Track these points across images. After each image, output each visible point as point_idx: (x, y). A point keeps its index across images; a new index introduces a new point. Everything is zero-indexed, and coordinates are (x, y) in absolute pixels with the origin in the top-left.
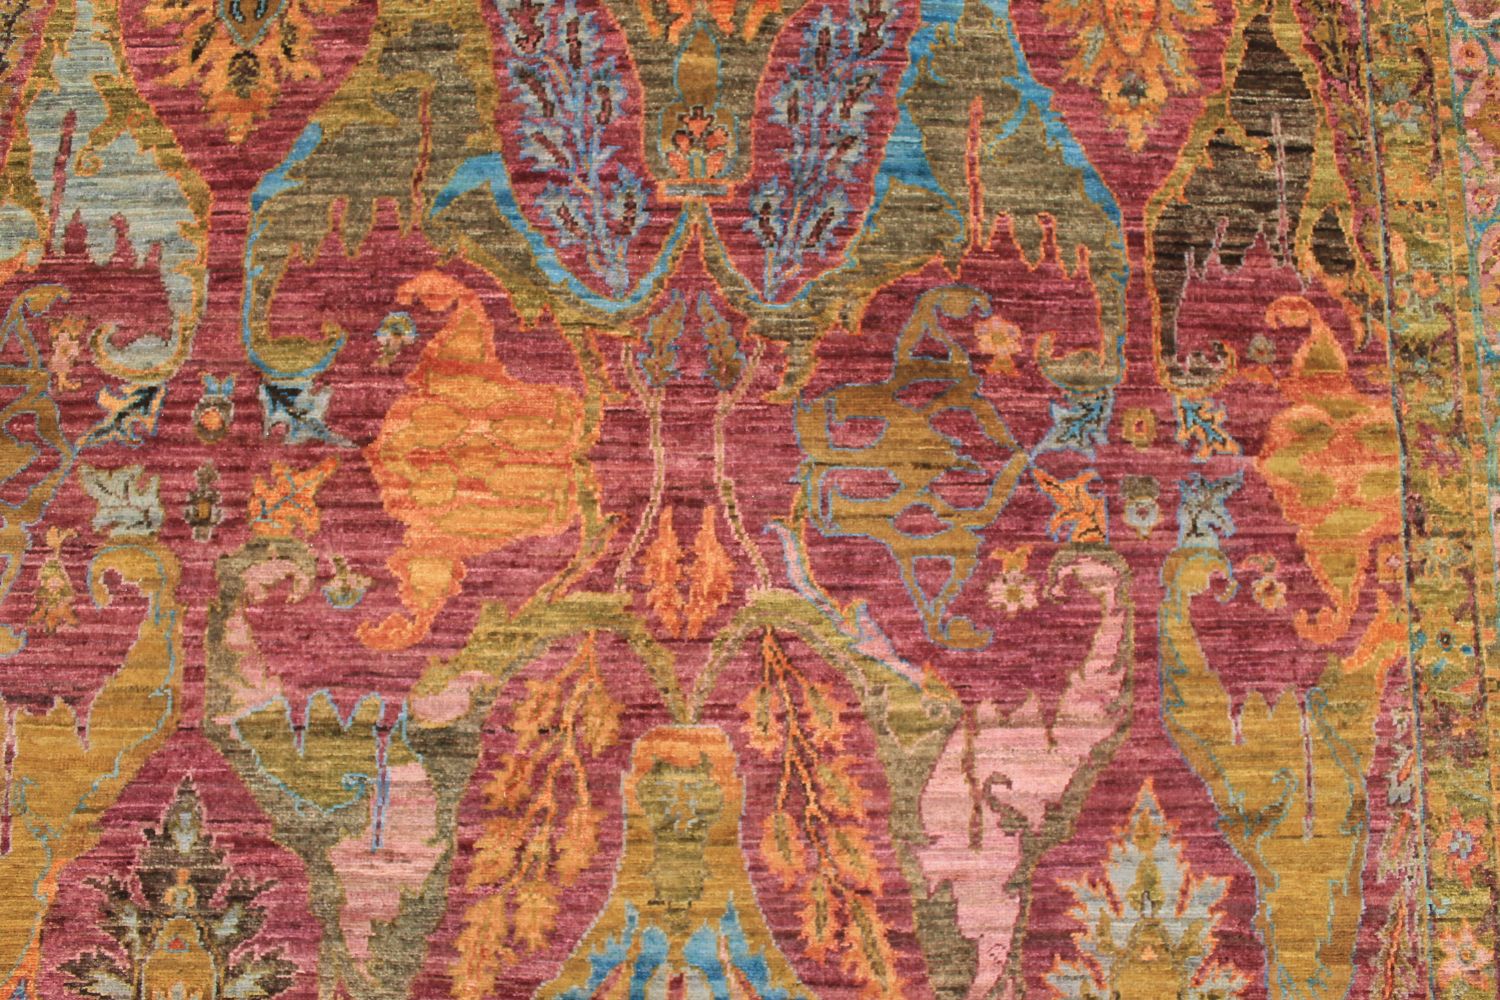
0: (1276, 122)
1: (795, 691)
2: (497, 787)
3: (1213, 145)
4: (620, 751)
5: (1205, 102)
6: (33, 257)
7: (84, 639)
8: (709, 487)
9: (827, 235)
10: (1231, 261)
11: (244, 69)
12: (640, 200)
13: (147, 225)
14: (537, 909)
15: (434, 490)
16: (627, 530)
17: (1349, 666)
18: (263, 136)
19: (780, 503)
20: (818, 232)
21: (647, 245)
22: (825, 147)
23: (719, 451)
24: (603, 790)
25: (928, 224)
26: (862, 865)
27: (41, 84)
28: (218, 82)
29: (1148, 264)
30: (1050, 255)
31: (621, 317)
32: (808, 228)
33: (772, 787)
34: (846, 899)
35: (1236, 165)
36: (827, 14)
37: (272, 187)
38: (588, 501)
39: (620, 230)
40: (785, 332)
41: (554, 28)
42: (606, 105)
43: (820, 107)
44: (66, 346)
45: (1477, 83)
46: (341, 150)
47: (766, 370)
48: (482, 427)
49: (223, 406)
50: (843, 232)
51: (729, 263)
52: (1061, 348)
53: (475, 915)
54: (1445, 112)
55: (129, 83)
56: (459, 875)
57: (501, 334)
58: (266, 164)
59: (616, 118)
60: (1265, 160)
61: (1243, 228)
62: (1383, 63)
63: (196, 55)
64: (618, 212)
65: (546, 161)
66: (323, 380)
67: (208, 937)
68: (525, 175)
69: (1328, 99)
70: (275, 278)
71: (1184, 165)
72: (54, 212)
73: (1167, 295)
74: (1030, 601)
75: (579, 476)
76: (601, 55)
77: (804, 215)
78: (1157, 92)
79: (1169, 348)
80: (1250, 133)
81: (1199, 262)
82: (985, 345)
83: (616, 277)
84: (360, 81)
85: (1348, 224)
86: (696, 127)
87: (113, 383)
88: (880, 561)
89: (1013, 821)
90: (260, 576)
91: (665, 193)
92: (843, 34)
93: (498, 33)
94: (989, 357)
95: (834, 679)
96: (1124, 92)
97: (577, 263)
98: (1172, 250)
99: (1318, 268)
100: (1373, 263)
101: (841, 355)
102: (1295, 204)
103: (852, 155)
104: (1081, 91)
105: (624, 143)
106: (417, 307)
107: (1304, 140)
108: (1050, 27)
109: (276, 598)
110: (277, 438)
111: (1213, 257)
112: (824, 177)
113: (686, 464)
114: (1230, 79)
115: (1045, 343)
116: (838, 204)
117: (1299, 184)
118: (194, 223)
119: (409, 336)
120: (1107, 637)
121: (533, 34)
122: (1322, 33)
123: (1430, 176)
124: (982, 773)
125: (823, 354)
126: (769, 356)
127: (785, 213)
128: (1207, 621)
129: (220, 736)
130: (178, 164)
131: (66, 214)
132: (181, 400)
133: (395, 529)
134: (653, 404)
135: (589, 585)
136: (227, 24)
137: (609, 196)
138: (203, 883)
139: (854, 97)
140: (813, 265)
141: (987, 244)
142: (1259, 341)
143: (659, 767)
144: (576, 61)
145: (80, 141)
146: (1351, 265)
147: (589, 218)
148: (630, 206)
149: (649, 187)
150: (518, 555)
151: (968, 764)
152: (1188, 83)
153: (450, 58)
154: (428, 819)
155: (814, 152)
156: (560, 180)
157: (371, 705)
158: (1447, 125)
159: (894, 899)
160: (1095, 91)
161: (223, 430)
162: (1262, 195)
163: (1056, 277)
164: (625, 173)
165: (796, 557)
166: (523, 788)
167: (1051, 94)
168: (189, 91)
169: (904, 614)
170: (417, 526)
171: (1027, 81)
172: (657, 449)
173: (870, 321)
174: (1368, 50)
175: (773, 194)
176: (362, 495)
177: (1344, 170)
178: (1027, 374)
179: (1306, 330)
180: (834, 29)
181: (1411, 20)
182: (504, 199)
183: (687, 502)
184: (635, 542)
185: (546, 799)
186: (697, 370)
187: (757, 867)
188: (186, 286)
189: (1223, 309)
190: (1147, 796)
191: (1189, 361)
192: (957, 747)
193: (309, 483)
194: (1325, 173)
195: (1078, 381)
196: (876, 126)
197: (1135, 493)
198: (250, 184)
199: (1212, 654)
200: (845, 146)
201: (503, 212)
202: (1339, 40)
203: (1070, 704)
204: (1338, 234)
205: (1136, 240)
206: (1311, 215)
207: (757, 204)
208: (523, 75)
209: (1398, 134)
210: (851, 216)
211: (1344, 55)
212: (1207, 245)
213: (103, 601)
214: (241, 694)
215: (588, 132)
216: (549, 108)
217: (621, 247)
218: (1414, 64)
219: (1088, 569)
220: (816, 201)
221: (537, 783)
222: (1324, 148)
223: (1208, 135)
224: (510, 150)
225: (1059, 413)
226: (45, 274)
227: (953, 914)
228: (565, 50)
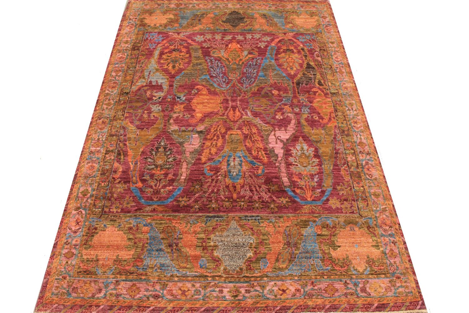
0: (311, 72)
1: (250, 127)
2: (208, 137)
4: (226, 133)
5: (301, 70)
6: (145, 84)
7: (149, 122)
8: (237, 106)
9: (252, 82)
10: (306, 85)
11: (174, 67)
12: (227, 79)
13: (160, 81)
14: (214, 150)
15: (200, 107)
16: (226, 110)
17: (328, 126)
18: (176, 73)
19: (247, 108)
20: (250, 82)
21: (228, 83)
22: (251, 74)
23: (238, 103)
24: (223, 137)
25: (265, 81)
26: (261, 146)
27: (147, 68)
28: (170, 68)
29: (295, 85)
30: (282, 84)
31: (225, 90)
32: (249, 81)
33: (247, 137)
34: (258, 150)
37: (178, 78)
38: (221, 108)
39: (224, 82)
40: (247, 91)
41: (215, 63)
42: (222, 70)
43: (250, 70)
44: (149, 93)
45: (338, 68)
46: (187, 74)
47: (244, 95)
48: (206, 100)
49: (170, 99)
51: (239, 85)
52: (284, 93)
53: (205, 151)
54: (334, 71)
55: (158, 68)
56: (202, 147)
57: (208, 91)
58: (176, 76)
59: (223, 71)
60: (310, 75)
61: (308, 82)
62: (325, 66)
63: (167, 65)
64: (224, 80)
65: (214, 75)
66: (184, 96)
67: (165, 155)
68: (211, 77)
69: (318, 70)
70: (178, 86)
71: (299, 76)
72: (148, 80)
73: (298, 88)
74: (282, 118)
75: (220, 105)
76: (221, 66)
77: (249, 80)
78: (295, 69)
79: (299, 93)
80: (308, 73)
81: (302, 85)
82: (273, 92)
83: (224, 86)
84: (189, 68)
85: (322, 81)
86: (234, 72)
87: (155, 96)
88: (261, 114)
89: (282, 141)
90: (175, 116)
91: (230, 78)
92: (253, 64)
93: (207, 63)
94: (274, 94)
95: (255, 126)
96: (290, 69)
97: (219, 85)
98: (298, 84)
99: (319, 86)
100: (326, 85)
101: (254, 94)
102: (315, 79)
103: (254, 75)
105: (225, 74)
106: (197, 89)
107: (315, 73)
108: (280, 63)
109: (177, 117)
110: (178, 102)
111: (304, 85)
112: (251, 77)
113: (234, 104)
114: (304, 68)
115: (281, 93)
116: (253, 79)
118: (167, 81)
119: (196, 92)
120: (293, 122)
121: (212, 64)
122: (317, 64)
123: (333, 77)
124: (277, 136)
125: (252, 93)
126: (245, 94)
127: (246, 80)
128: (307, 120)
129: (168, 132)
130: (165, 75)
131: (149, 80)
132: (164, 98)
133: (194, 111)
134: (229, 98)
135: (221, 116)
136: (172, 63)
137: (223, 79)
138: (165, 148)
139: (254, 69)
140: (250, 85)
141: (273, 83)
142: (311, 93)
143: (231, 134)
144: (218, 66)
145: (151, 73)
146: (323, 85)
147: (220, 81)
148: (225, 79)
149: (228, 78)
150: (211, 113)
151: (275, 135)
152: (299, 68)
153: (201, 66)
154: (198, 141)
155: (249, 75)
156: (216, 77)
157: (190, 128)
159: (265, 149)
160: (286, 69)
161: (170, 101)
162: (310, 79)
163: (283, 86)
164: (225, 76)
165: (249, 113)
166: (212, 137)
167: (281, 69)
168: (166, 69)
169: (264, 119)
170: (197, 110)
171: (277, 68)
172: (230, 102)
173: (258, 90)
174: (323, 65)
175: (244, 78)
176: (190, 107)
177: (321, 76)
178: (279, 95)
179: (318, 92)
182: (209, 79)
183: (234, 108)
184: (227, 112)
185: (215, 138)
186: (235, 95)
187: (246, 146)
188: (166, 87)
189: (306, 89)
190: (301, 139)
191: (302, 95)
192: (273, 133)
193: (182, 106)
194: (318, 76)
195: (287, 96)
196: (258, 72)
197: (295, 107)
198: (175, 77)
199: (309, 124)
200: (254, 74)
201: (209, 80)
202: (319, 64)
203: (288, 128)
205: (293, 83)
206: (317, 81)
207: (242, 79)
208: (211, 67)
209: (328, 73)
210: (255, 81)
211: (320, 66)
212: (303, 83)
213: (153, 118)
214: (171, 127)
215: (220, 73)
216: (214, 71)
217: (225, 84)
218: (329, 66)
219: (289, 115)
221: (214, 136)
222: (318, 74)
223: (302, 73)
224: (210, 74)
225: (284, 99)
226: (146, 86)
227: (274, 151)
228: (217, 65)
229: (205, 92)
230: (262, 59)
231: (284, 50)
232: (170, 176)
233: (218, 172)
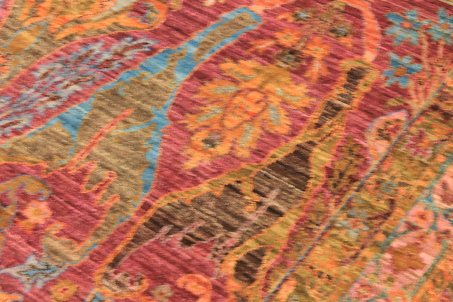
0: (275, 193)
3: (230, 186)
5: (244, 165)
9: (8, 129)
10: (186, 242)
20: (6, 126)
22: (44, 95)
25: (56, 148)
29: (142, 220)
30: (97, 191)
32: (3, 122)
35: (233, 202)
36: (100, 44)
43: (58, 79)
45: (414, 233)
50: (16, 132)
52: (62, 233)
54: (380, 238)
60: (251, 207)
61: (208, 232)
62: (365, 196)
69: (315, 197)
71: (204, 188)
73: (137, 239)
77: (7, 117)
78: (222, 149)
80: (255, 191)
81: (169, 234)
96: (206, 141)
99: (232, 272)
100: (266, 286)
102: (248, 235)
103: (52, 104)
104: (185, 131)
107: (282, 208)
108: (196, 97)
111: (179, 236)
112: (31, 106)
114: (267, 161)
116: (25, 120)
117: (258, 228)
122: (341, 165)
123: (342, 263)
139: (77, 82)
141: (73, 170)
142: (166, 289)
146: (252, 281)
152: (243, 153)
155: (38, 94)
158: (376, 244)
162: (234, 222)
174: (361, 186)
177: (292, 235)
179: (196, 298)
180: (97, 51)
181: (401, 184)
189: (161, 262)
191: (119, 277)
195: (56, 252)
196: (73, 99)
200: (53, 99)
202: (349, 173)
204: (259, 262)
205: (146, 206)
206: (251, 245)
209: (342, 234)
210: (27, 128)
211: (345, 181)
212: (180, 228)
218: (383, 206)
220: (17, 114)
223: (231, 181)
225: (32, 260)
230: (153, 51)
231: (279, 46)
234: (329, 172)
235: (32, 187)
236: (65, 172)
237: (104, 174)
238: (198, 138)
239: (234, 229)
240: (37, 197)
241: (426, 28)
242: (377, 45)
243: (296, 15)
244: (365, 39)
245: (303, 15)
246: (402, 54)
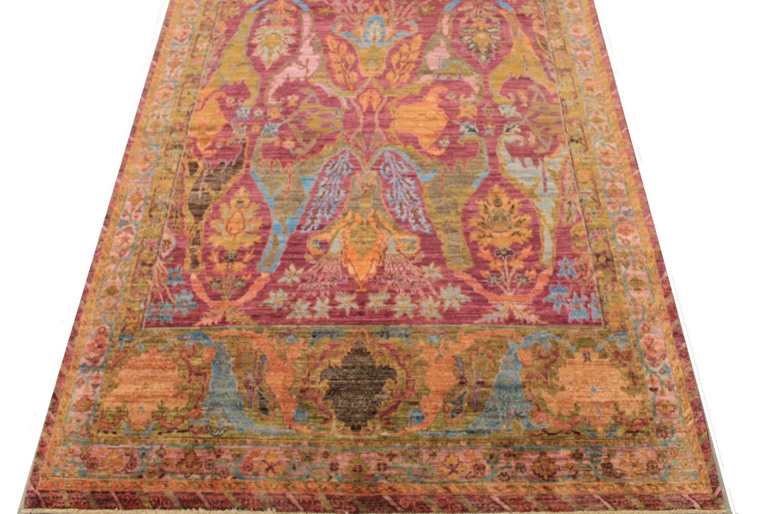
0: (200, 196)
1: (346, 81)
2: (413, 66)
3: (219, 190)
4: (386, 72)
5: (219, 200)
6: (546, 159)
7: (514, 88)
8: (364, 114)
9: (331, 165)
10: (223, 164)
11: (498, 203)
12: (382, 171)
13: (517, 165)
14: (405, 48)
15: (431, 114)
16: (384, 107)
17: (214, 89)
18: (489, 186)
19: (347, 112)
20: (334, 165)
21: (379, 162)
22: (330, 185)
23: (361, 121)
24: (390, 66)
25: (304, 168)
26: (333, 56)
27: (556, 199)
28: (505, 199)
29: (246, 162)
30: (272, 162)
31: (386, 146)
32: (336, 166)
33: (352, 67)
34: (338, 51)
35: (215, 185)
36: (327, 219)
37: (483, 174)
38: (394, 112)
39: (387, 165)
40: (344, 144)
41: (408, 213)
42: (392, 193)
43: (331, 194)
44: (532, 139)
46: (465, 182)
47: (349, 136)
48: (420, 125)
49: (488, 129)
50: (327, 165)
51: (358, 158)
52: (273, 143)
53: (417, 48)
54: (149, 202)
55: (531, 200)
56: (421, 53)
57: (417, 142)
58: (487, 179)
59: (389, 191)
60: (206, 187)
61: (216, 171)
62: (163, 213)
63: (513, 207)
64: (388, 169)
65: (408, 180)
66: (462, 133)
67: (476, 44)
68: (413, 176)
69: (183, 203)
70: (478, 154)
71: (230, 185)
72: (543, 169)
73: (242, 155)
74: (289, 97)
75: (396, 116)
76: (394, 206)
77: (337, 169)
78: (233, 202)
79: (244, 145)
80: (208, 193)
81: (231, 163)
82: (293, 143)
83: (387, 155)
84: (463, 200)
85: (187, 173)
86: (366, 188)
87: (517, 133)
88: (324, 103)
89: (300, 63)
90: (472, 98)
91: (375, 173)
92: (323, 213)
93: (425, 212)
94: (292, 140)
95: (337, 84)
96: (242, 202)
97: (398, 158)
98: (239, 164)
99: (199, 163)
100: (183, 164)
101: (330, 139)
102: (201, 177)
103: (323, 183)
104: (255, 201)
105: (386, 184)
106: (440, 148)
107: (194, 193)
108: (261, 218)
109: (467, 96)
110: (472, 122)
111: (227, 164)
112: (331, 178)
113: (369, 118)
114: (211, 207)
115: (277, 144)
116: (328, 171)
117: (198, 182)
118: (503, 166)
119: (441, 142)
120: (272, 91)
121: (414, 211)
122: (179, 220)
123: (158, 186)
124: (305, 70)
125: (334, 140)
126: (348, 140)
127: (342, 169)
128: (247, 95)
129: (477, 73)
130: (512, 179)
131: (540, 168)
132: (498, 132)
133: (440, 106)
134: (378, 130)
135: (393, 98)
136: (506, 215)
137: (390, 172)
138: (478, 51)
139: (321, 197)
140: (336, 158)
141: (289, 164)
142: (219, 147)
143: (377, 70)
144: (401, 205)
145: (541, 185)
146: (190, 164)
147: (395, 167)
148: (384, 170)
149: (379, 174)
150: (410, 103)
151: (308, 71)
152: (224, 205)
153: (438, 205)
154: (428, 61)
155: (333, 183)
156: (404, 175)
157: (443, 78)
158: (150, 198)
159: (327, 51)
160: (251, 201)
161: (487, 124)
162: (208, 179)
163: (271, 158)
164: (386, 178)
165: (344, 104)
166: (408, 66)
167: (265, 201)
168: (513, 197)
169: (319, 94)
170: (435, 106)
171: (270, 202)
172: (377, 121)
173: (322, 146)
174: (166, 216)
175: (345, 173)
176: (449, 113)
177: (184, 186)
178: (282, 138)
179: (206, 149)
180: (325, 214)
181: (150, 225)
182: (419, 171)
183: (370, 111)
184: (382, 105)
185: (402, 65)
186: (366, 136)
187: (356, 55)
188: (503, 154)
189: (228, 153)
190: (268, 67)
191: (239, 142)
192: (309, 74)
193: (462, 115)
194: (189, 185)
195: (269, 137)
197: (260, 117)
198: (490, 175)
199: (247, 89)
200: (325, 185)
201: (419, 168)
202: (174, 218)
203: (283, 81)
204: (190, 171)
205: (248, 166)
206: (197, 174)
207: (350, 171)
208: (416, 201)
209: (164, 195)
210: (324, 169)
211: (174, 214)
212: (228, 166)
213: (510, 94)
214: (474, 79)
215: (397, 187)
216: (408, 193)
217: (386, 161)
218: (154, 213)
219: (274, 103)
220: (333, 172)
221: (404, 67)
222: (188, 192)
223: (220, 192)
224: (418, 183)
225: (276, 130)
226: (542, 156)
227: (314, 50)
228: (404, 207)
229: (425, 142)
230: (299, 228)
231: (241, 260)
232: (463, 20)
233: (398, 25)
234: (182, 216)
235: (299, 151)
236: (292, 163)
237: (274, 169)
238: (247, 201)
239: (207, 176)
240: (294, 149)
241: (174, 307)
242: (193, 285)
243: (243, 281)
244: (201, 285)
245: (239, 283)
246: (179, 286)
